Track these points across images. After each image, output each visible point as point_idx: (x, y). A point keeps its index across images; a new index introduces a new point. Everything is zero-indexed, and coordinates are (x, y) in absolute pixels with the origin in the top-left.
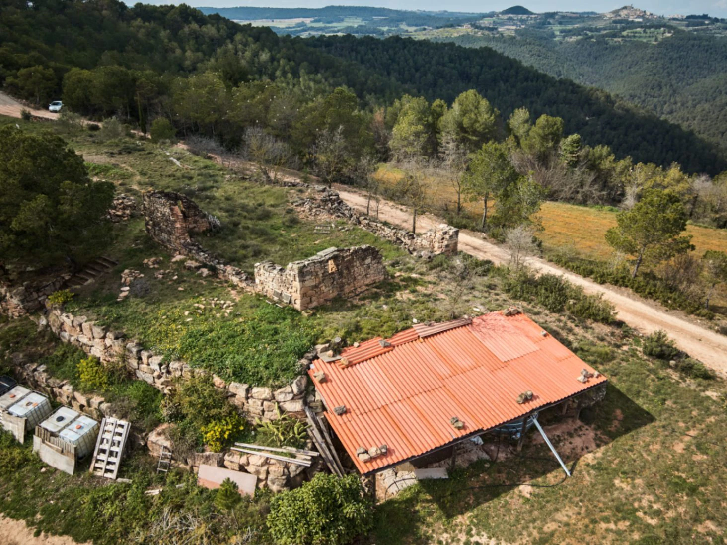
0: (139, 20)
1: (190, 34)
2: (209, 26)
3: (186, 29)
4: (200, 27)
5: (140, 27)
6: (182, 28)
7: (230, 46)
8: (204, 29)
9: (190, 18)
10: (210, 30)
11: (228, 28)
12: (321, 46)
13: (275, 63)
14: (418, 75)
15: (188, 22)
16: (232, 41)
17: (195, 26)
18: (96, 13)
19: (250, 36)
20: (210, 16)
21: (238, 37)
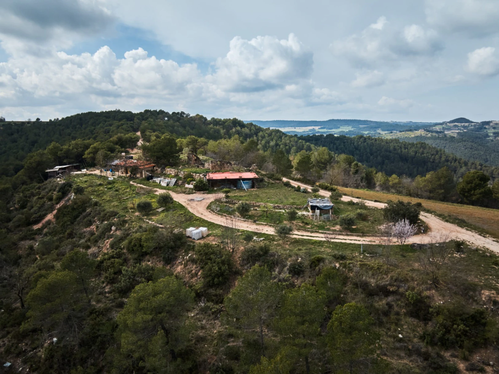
0: (212, 125)
1: (235, 132)
2: (246, 128)
3: (234, 130)
4: (241, 129)
5: (211, 128)
6: (232, 129)
7: (255, 138)
8: (243, 130)
9: (237, 125)
10: (246, 130)
11: (256, 130)
12: (312, 140)
13: (278, 147)
14: (371, 157)
15: (235, 126)
16: (257, 135)
17: (239, 128)
18: (193, 122)
19: (266, 133)
20: (247, 124)
21: (261, 134)
